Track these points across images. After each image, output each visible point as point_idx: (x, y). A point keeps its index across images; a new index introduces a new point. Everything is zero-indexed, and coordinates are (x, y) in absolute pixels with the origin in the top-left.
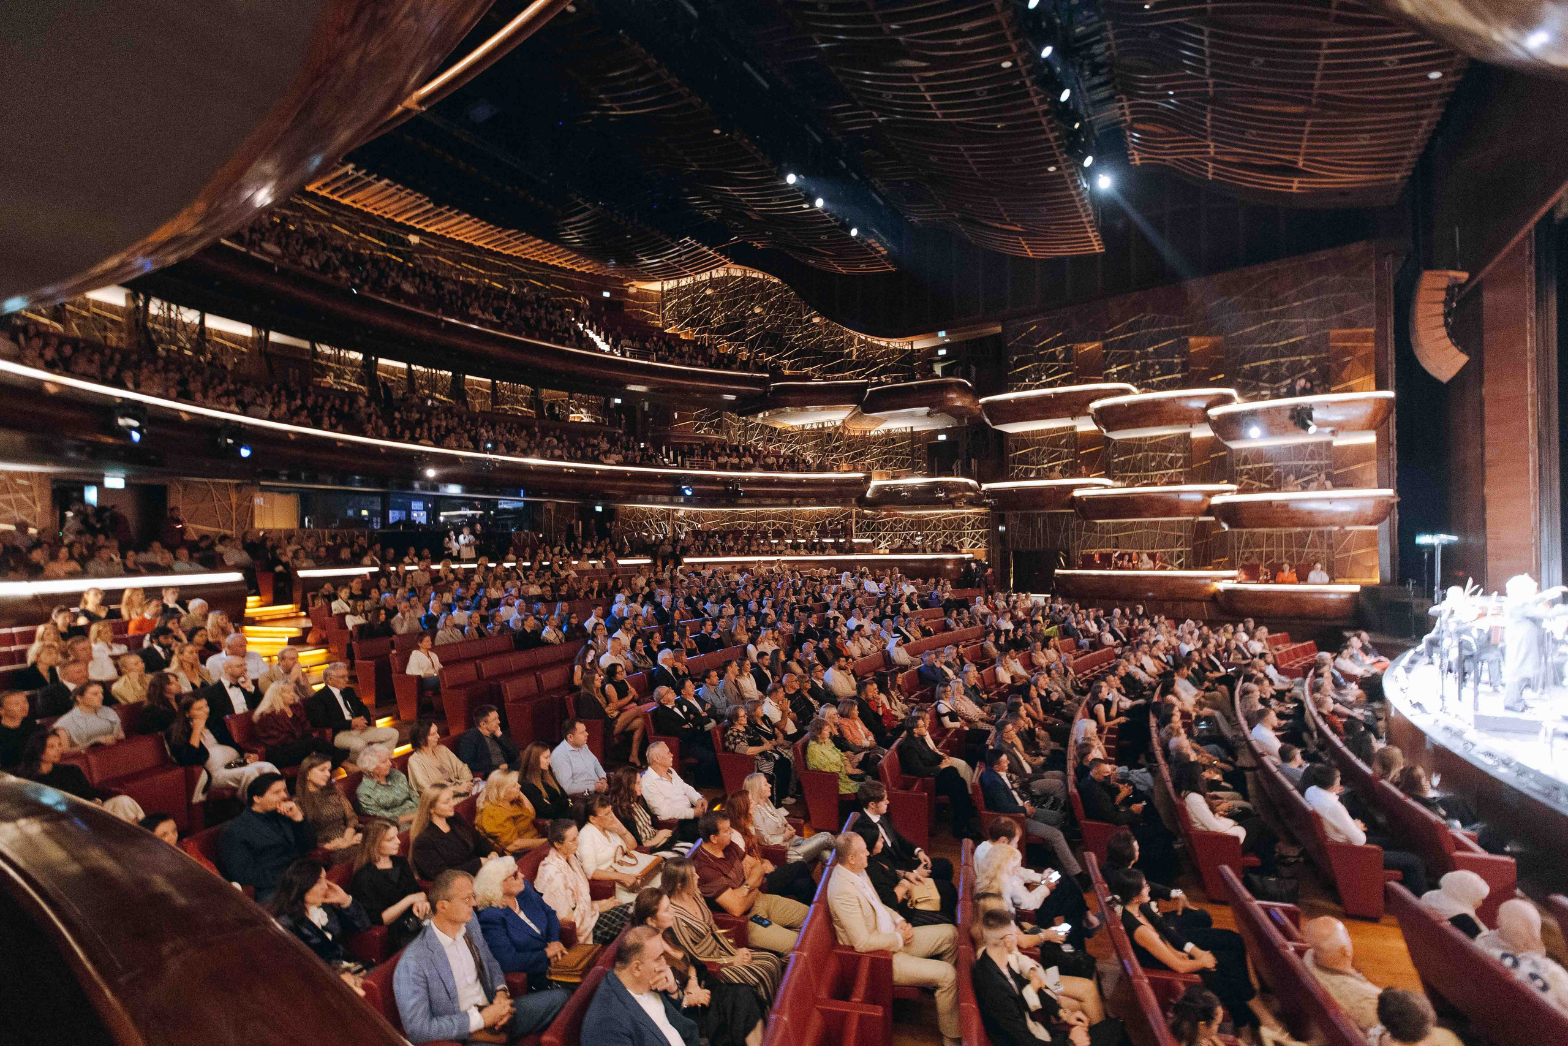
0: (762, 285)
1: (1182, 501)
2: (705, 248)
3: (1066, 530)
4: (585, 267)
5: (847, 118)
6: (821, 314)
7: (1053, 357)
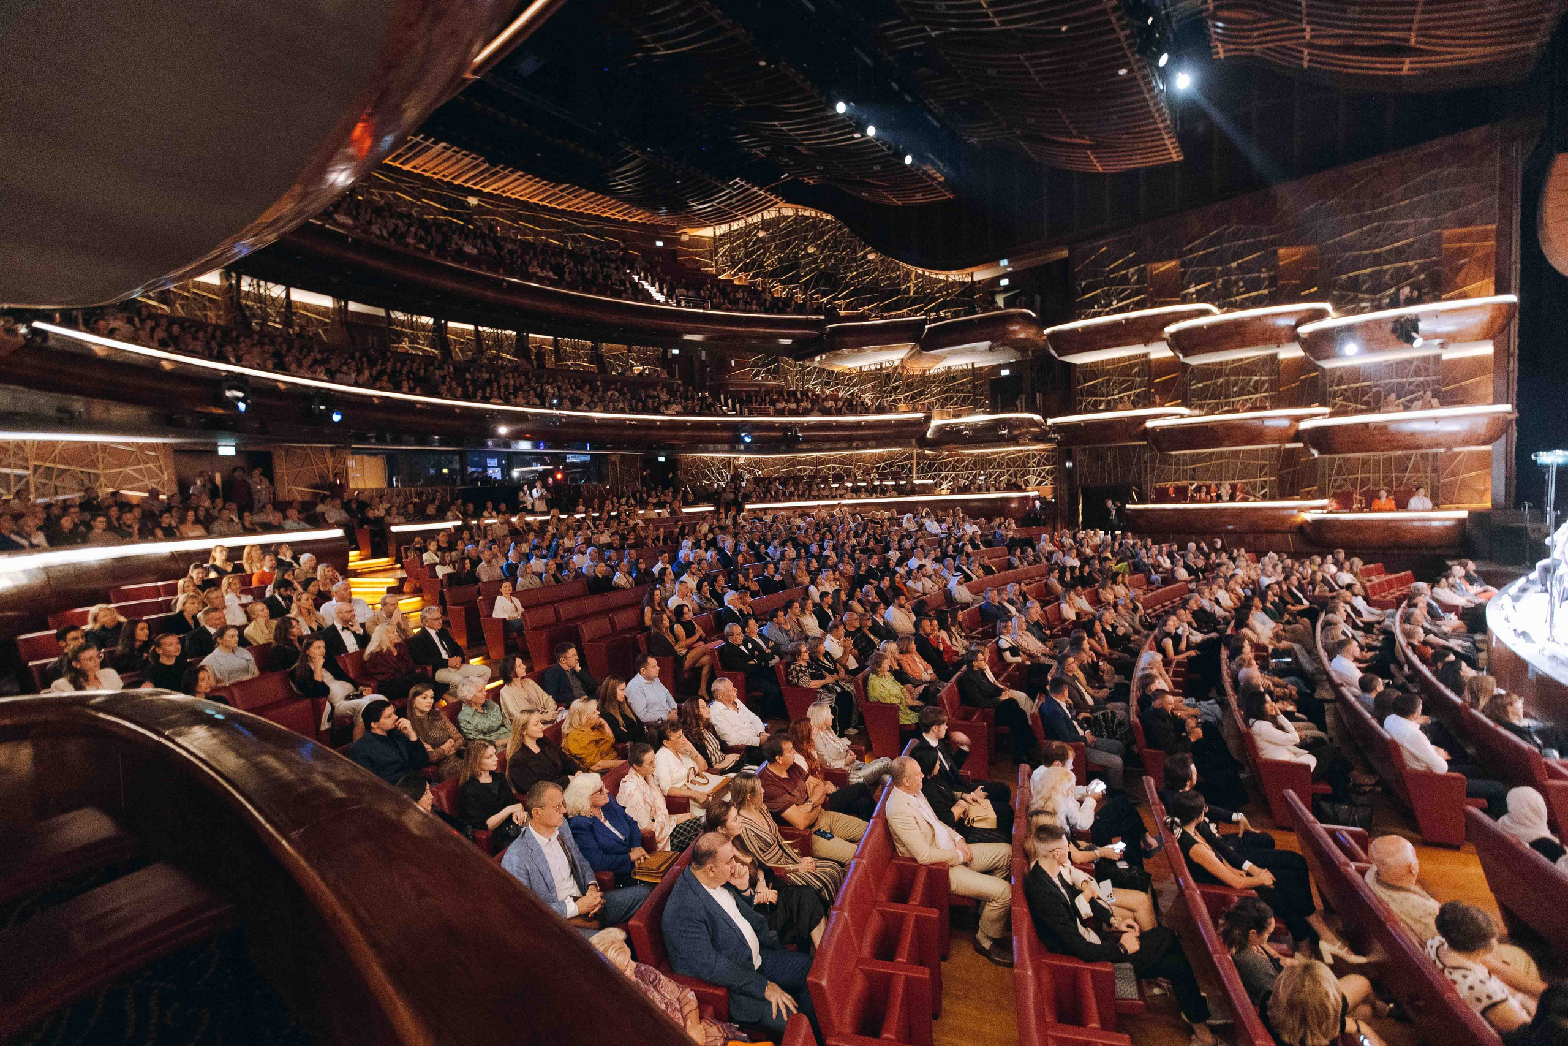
0: (815, 223)
1: (1266, 427)
2: (755, 189)
3: (1138, 463)
4: (638, 217)
5: (899, 35)
6: (876, 250)
7: (1125, 280)
